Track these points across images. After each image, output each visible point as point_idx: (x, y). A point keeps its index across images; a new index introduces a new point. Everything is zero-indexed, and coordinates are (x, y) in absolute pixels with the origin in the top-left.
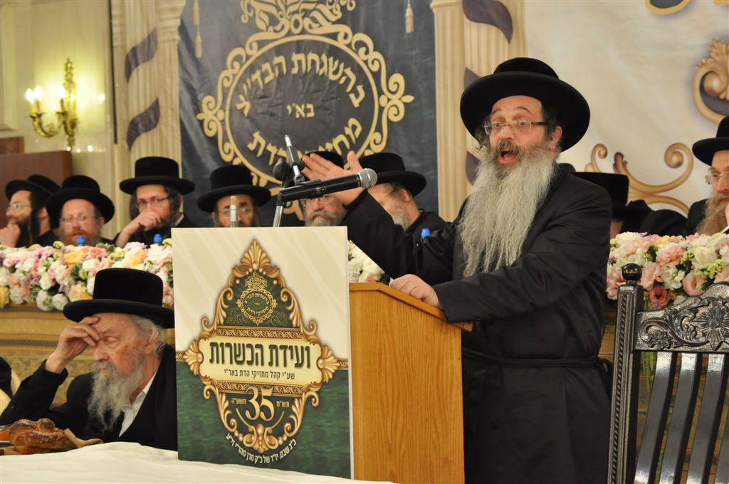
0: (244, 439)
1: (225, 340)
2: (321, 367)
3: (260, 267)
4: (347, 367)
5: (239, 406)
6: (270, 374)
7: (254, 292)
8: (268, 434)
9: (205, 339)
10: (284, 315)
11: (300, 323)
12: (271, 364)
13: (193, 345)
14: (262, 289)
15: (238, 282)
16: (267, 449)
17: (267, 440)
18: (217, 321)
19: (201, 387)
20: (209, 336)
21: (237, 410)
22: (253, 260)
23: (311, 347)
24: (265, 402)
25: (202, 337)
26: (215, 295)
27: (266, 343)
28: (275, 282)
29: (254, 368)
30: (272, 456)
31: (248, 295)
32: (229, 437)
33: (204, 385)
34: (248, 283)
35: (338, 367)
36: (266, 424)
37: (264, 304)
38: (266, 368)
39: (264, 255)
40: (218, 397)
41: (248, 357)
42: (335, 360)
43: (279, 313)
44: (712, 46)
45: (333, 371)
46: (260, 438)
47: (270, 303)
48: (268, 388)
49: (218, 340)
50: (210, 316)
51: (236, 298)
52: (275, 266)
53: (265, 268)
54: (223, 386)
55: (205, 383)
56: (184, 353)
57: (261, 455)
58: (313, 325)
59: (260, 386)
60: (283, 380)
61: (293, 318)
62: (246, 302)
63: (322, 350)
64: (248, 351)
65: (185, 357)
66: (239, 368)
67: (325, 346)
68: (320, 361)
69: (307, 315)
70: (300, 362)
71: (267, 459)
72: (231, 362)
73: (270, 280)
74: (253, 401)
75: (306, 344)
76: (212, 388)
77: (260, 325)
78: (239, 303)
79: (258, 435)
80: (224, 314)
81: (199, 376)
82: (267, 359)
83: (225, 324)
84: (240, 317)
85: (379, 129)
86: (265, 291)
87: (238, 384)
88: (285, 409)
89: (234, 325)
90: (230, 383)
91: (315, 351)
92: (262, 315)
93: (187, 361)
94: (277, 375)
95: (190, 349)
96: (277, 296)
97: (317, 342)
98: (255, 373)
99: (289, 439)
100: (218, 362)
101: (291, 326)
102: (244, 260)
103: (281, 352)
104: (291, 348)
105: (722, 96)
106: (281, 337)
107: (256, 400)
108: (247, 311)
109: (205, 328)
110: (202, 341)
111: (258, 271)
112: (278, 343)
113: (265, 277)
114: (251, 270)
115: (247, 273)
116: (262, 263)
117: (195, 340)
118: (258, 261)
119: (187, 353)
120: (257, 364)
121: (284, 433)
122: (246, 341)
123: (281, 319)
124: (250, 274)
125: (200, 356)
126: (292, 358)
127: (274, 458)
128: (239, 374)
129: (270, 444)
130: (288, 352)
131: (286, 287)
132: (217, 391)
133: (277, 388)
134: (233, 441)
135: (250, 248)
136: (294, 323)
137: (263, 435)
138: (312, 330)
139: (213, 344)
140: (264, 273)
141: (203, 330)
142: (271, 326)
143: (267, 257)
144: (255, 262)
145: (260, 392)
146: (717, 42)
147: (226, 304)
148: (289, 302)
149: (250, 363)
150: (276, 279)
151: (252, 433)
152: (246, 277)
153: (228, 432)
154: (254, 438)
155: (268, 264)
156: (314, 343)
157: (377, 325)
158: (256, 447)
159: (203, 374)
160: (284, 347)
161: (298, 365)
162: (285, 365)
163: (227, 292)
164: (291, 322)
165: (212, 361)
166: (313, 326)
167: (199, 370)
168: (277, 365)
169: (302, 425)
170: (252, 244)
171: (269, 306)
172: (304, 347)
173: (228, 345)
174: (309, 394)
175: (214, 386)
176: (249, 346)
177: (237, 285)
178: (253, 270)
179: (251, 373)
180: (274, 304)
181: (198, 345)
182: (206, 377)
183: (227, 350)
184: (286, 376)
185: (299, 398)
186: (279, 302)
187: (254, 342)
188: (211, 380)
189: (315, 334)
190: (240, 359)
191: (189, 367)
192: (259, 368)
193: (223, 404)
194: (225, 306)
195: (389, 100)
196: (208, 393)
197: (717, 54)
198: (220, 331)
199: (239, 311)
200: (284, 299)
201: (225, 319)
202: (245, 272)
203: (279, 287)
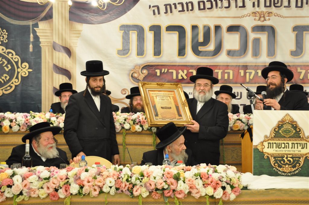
0: (281, 169)
1: (274, 142)
3: (289, 121)
5: (279, 160)
6: (291, 151)
7: (286, 128)
8: (290, 167)
9: (266, 141)
10: (298, 135)
11: (304, 137)
12: (292, 148)
14: (289, 127)
15: (280, 125)
16: (289, 171)
17: (290, 169)
18: (271, 136)
19: (263, 155)
21: (278, 161)
23: (308, 143)
24: (289, 159)
26: (271, 129)
27: (290, 143)
29: (285, 149)
30: (291, 173)
32: (274, 169)
33: (265, 155)
34: (284, 126)
36: (289, 165)
37: (290, 132)
38: (290, 149)
40: (270, 158)
43: (296, 134)
44: (135, 66)
46: (287, 169)
49: (271, 142)
50: (268, 135)
51: (279, 130)
52: (295, 121)
53: (291, 122)
55: (265, 154)
57: (287, 173)
58: (308, 137)
59: (287, 154)
60: (296, 152)
61: (301, 135)
62: (283, 131)
64: (283, 145)
65: (257, 147)
66: (279, 149)
70: (303, 147)
71: (290, 174)
72: (276, 148)
73: (293, 125)
74: (284, 158)
75: (305, 142)
76: (268, 155)
77: (288, 137)
78: (280, 131)
79: (286, 168)
80: (274, 135)
81: (263, 152)
82: (290, 147)
84: (281, 135)
85: (17, 78)
86: (291, 128)
87: (278, 154)
88: (297, 160)
89: (278, 137)
90: (275, 154)
92: (289, 134)
94: (294, 151)
95: (259, 144)
96: (295, 129)
98: (285, 151)
99: (298, 168)
100: (271, 148)
101: (300, 137)
102: (283, 119)
103: (296, 145)
104: (300, 144)
105: (138, 78)
107: (286, 158)
108: (283, 134)
109: (266, 138)
110: (264, 142)
111: (288, 122)
112: (295, 142)
113: (291, 124)
116: (290, 120)
117: (262, 142)
120: (286, 148)
121: (296, 167)
122: (282, 142)
123: (297, 136)
124: (285, 123)
125: (263, 146)
126: (300, 146)
127: (292, 174)
128: (279, 151)
129: (291, 170)
130: (299, 145)
131: (299, 127)
133: (294, 155)
134: (276, 170)
135: (285, 116)
137: (288, 168)
138: (308, 139)
139: (269, 143)
140: (291, 123)
142: (293, 137)
143: (292, 119)
144: (287, 120)
145: (287, 156)
146: (137, 66)
147: (275, 131)
148: (300, 131)
149: (283, 148)
150: (295, 125)
151: (284, 167)
153: (274, 167)
154: (284, 169)
158: (285, 171)
160: (297, 143)
161: (302, 148)
162: (297, 148)
163: (276, 128)
165: (268, 148)
167: (263, 150)
168: (294, 148)
169: (303, 164)
170: (287, 115)
171: (292, 132)
173: (275, 143)
174: (306, 156)
175: (269, 155)
176: (284, 143)
180: (294, 132)
181: (263, 143)
182: (265, 152)
183: (275, 145)
184: (297, 151)
185: (302, 157)
186: (296, 131)
188: (267, 153)
190: (280, 147)
193: (272, 160)
195: (22, 70)
197: (136, 68)
198: (272, 139)
199: (280, 133)
200: (298, 130)
201: (274, 136)
202: (283, 123)
203: (296, 127)
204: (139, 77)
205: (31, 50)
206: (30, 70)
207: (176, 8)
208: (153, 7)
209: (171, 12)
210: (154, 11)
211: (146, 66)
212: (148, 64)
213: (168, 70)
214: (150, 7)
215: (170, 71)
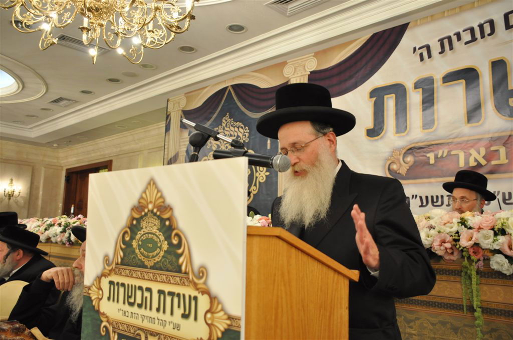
1: (121, 280)
2: (209, 322)
3: (154, 207)
4: (239, 327)
6: (157, 321)
7: (148, 233)
9: (105, 276)
10: (174, 259)
11: (189, 269)
12: (158, 310)
13: (96, 280)
14: (155, 230)
15: (135, 222)
18: (115, 260)
19: (99, 322)
20: (109, 275)
22: (149, 201)
23: (200, 296)
25: (104, 275)
26: (115, 234)
27: (155, 287)
28: (167, 223)
31: (143, 235)
33: (102, 322)
34: (144, 224)
35: (229, 325)
37: (155, 246)
38: (153, 314)
39: (159, 195)
40: (112, 334)
41: (139, 301)
42: (226, 317)
43: (169, 256)
44: (393, 152)
45: (222, 329)
47: (161, 245)
48: (154, 336)
49: (116, 279)
50: (111, 255)
52: (169, 206)
53: (159, 208)
54: (116, 324)
55: (102, 319)
56: (89, 288)
58: (203, 272)
59: (147, 332)
60: (169, 330)
61: (183, 262)
63: (211, 303)
64: (139, 293)
65: (90, 292)
66: (130, 309)
67: (215, 298)
68: (209, 315)
69: (197, 261)
72: (124, 303)
73: (162, 221)
75: (194, 293)
76: (108, 325)
77: (152, 268)
78: (135, 244)
80: (122, 254)
81: (98, 312)
82: (155, 305)
83: (122, 264)
84: (134, 258)
85: (255, 185)
86: (158, 233)
87: (128, 326)
89: (128, 265)
90: (122, 324)
91: (204, 303)
92: (153, 257)
93: (91, 295)
94: (164, 323)
95: (94, 284)
96: (168, 238)
97: (206, 292)
98: (143, 317)
100: (113, 300)
101: (180, 271)
102: (142, 201)
103: (169, 299)
104: (178, 295)
105: (398, 172)
106: (169, 282)
108: (141, 252)
109: (107, 267)
110: (103, 278)
111: (152, 211)
112: (167, 288)
113: (159, 217)
114: (146, 210)
115: (143, 213)
116: (156, 204)
117: (98, 277)
118: (153, 201)
119: (91, 288)
120: (146, 308)
122: (138, 283)
123: (171, 263)
124: (146, 214)
125: (101, 292)
126: (179, 306)
128: (130, 316)
130: (176, 300)
131: (177, 228)
132: (111, 329)
133: (162, 337)
135: (147, 188)
136: (183, 268)
138: (201, 278)
139: (111, 283)
140: (158, 213)
141: (105, 268)
142: (161, 269)
143: (162, 197)
144: (151, 202)
145: (146, 338)
146: (395, 150)
147: (124, 244)
148: (179, 245)
149: (140, 306)
150: (169, 219)
152: (142, 217)
155: (162, 204)
156: (203, 293)
157: (275, 275)
159: (102, 311)
160: (171, 294)
161: (185, 316)
162: (172, 313)
163: (126, 232)
164: (180, 266)
165: (109, 299)
166: (203, 274)
167: (99, 306)
168: (164, 312)
170: (149, 184)
171: (160, 248)
172: (192, 296)
173: (123, 285)
175: (109, 323)
176: (140, 288)
177: (133, 227)
178: (149, 211)
179: (140, 316)
180: (165, 246)
181: (100, 282)
182: (103, 314)
183: (122, 290)
184: (172, 325)
186: (170, 244)
187: (145, 284)
188: (107, 317)
189: (205, 283)
190: (132, 300)
191: (92, 301)
192: (147, 313)
194: (123, 246)
195: (260, 174)
196: (104, 329)
197: (396, 155)
198: (117, 270)
199: (134, 252)
200: (175, 241)
201: (122, 259)
202: (141, 212)
203: (171, 228)
204: (399, 169)
205: (269, 147)
206: (268, 173)
207: (459, 39)
208: (419, 49)
209: (451, 48)
210: (421, 55)
211: (411, 149)
212: (413, 145)
213: (448, 152)
214: (415, 49)
215: (453, 153)
